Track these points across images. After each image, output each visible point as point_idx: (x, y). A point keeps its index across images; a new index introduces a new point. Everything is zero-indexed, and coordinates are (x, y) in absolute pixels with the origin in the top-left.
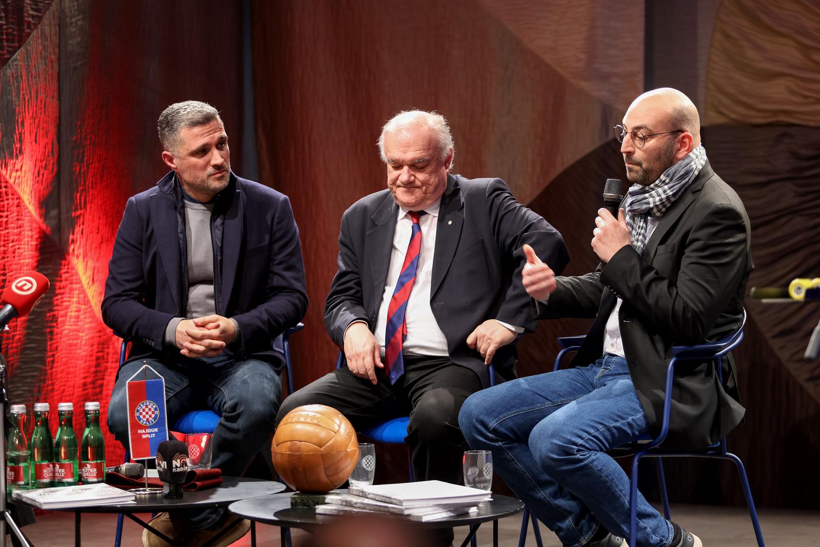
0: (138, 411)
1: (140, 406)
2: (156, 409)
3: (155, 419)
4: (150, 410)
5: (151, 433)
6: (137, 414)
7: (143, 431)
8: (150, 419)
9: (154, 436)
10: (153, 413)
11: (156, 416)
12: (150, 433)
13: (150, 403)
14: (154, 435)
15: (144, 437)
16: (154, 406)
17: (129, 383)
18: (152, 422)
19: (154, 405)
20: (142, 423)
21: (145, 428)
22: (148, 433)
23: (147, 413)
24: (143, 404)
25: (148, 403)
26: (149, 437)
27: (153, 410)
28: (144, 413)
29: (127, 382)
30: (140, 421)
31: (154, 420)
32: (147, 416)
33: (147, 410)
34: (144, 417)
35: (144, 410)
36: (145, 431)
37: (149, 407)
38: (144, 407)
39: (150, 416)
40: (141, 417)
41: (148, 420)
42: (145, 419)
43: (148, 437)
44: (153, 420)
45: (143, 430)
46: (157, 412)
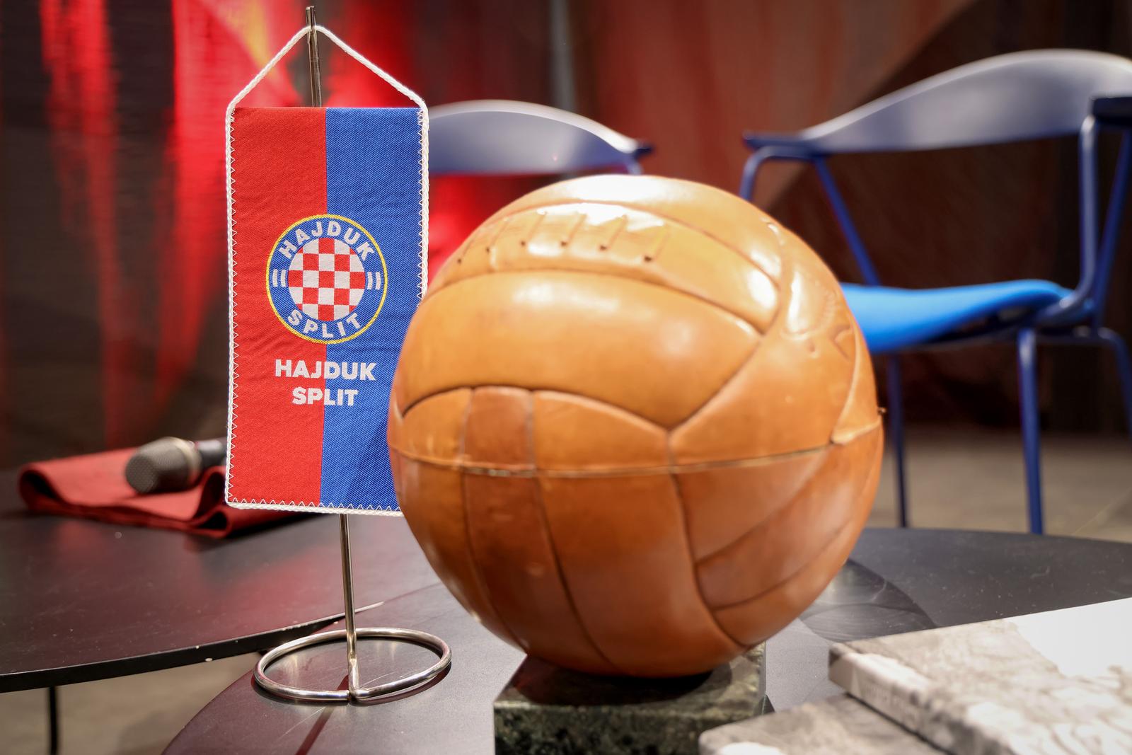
0: (281, 263)
1: (292, 238)
2: (371, 263)
3: (363, 312)
4: (342, 263)
5: (339, 384)
6: (276, 279)
7: (301, 369)
8: (340, 311)
9: (351, 403)
10: (358, 280)
11: (371, 298)
12: (336, 385)
13: (345, 226)
14: (351, 393)
15: (300, 396)
16: (365, 249)
17: (238, 112)
18: (350, 329)
19: (363, 239)
20: (300, 327)
21: (313, 352)
22: (321, 383)
23: (327, 279)
24: (308, 228)
25: (333, 229)
26: (328, 402)
27: (356, 265)
28: (311, 279)
29: (231, 107)
30: (286, 314)
31: (363, 320)
32: (326, 296)
33: (326, 262)
34: (311, 295)
35: (311, 262)
36: (311, 369)
37: (341, 248)
38: (312, 247)
39: (342, 297)
40: (296, 294)
41: (326, 312)
42: (312, 310)
43: (319, 404)
44: (353, 319)
45: (301, 364)
46: (376, 281)
